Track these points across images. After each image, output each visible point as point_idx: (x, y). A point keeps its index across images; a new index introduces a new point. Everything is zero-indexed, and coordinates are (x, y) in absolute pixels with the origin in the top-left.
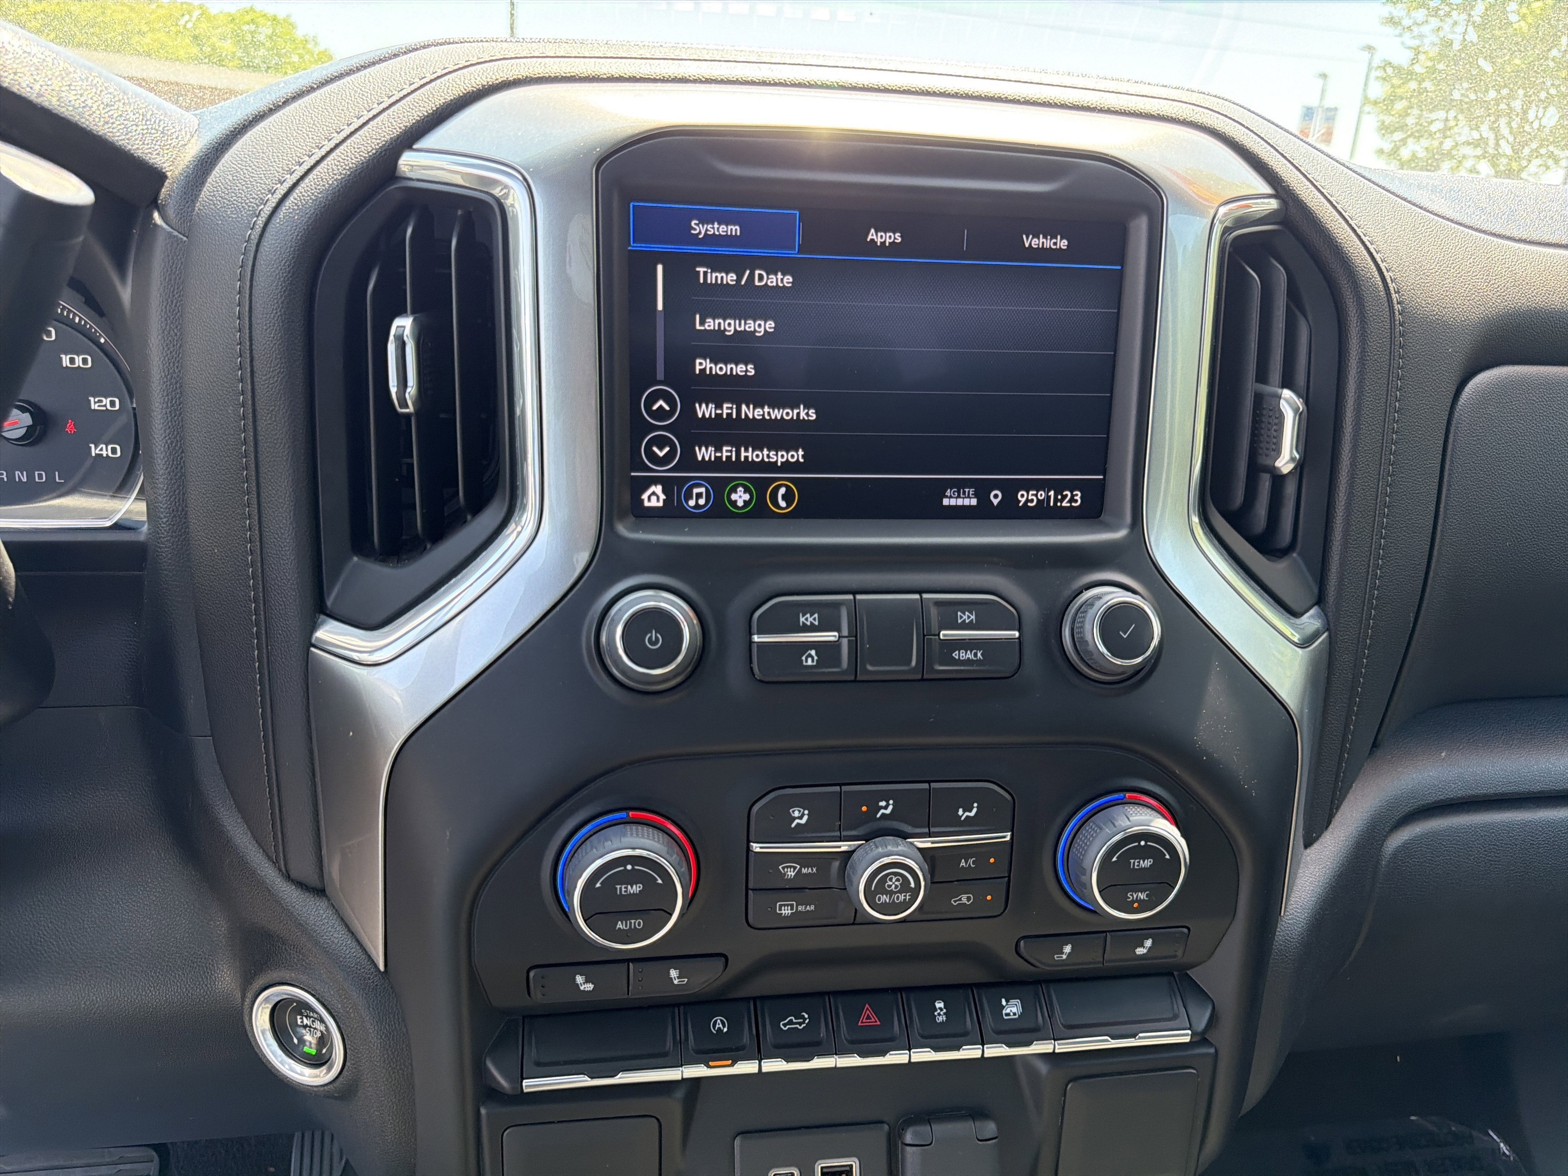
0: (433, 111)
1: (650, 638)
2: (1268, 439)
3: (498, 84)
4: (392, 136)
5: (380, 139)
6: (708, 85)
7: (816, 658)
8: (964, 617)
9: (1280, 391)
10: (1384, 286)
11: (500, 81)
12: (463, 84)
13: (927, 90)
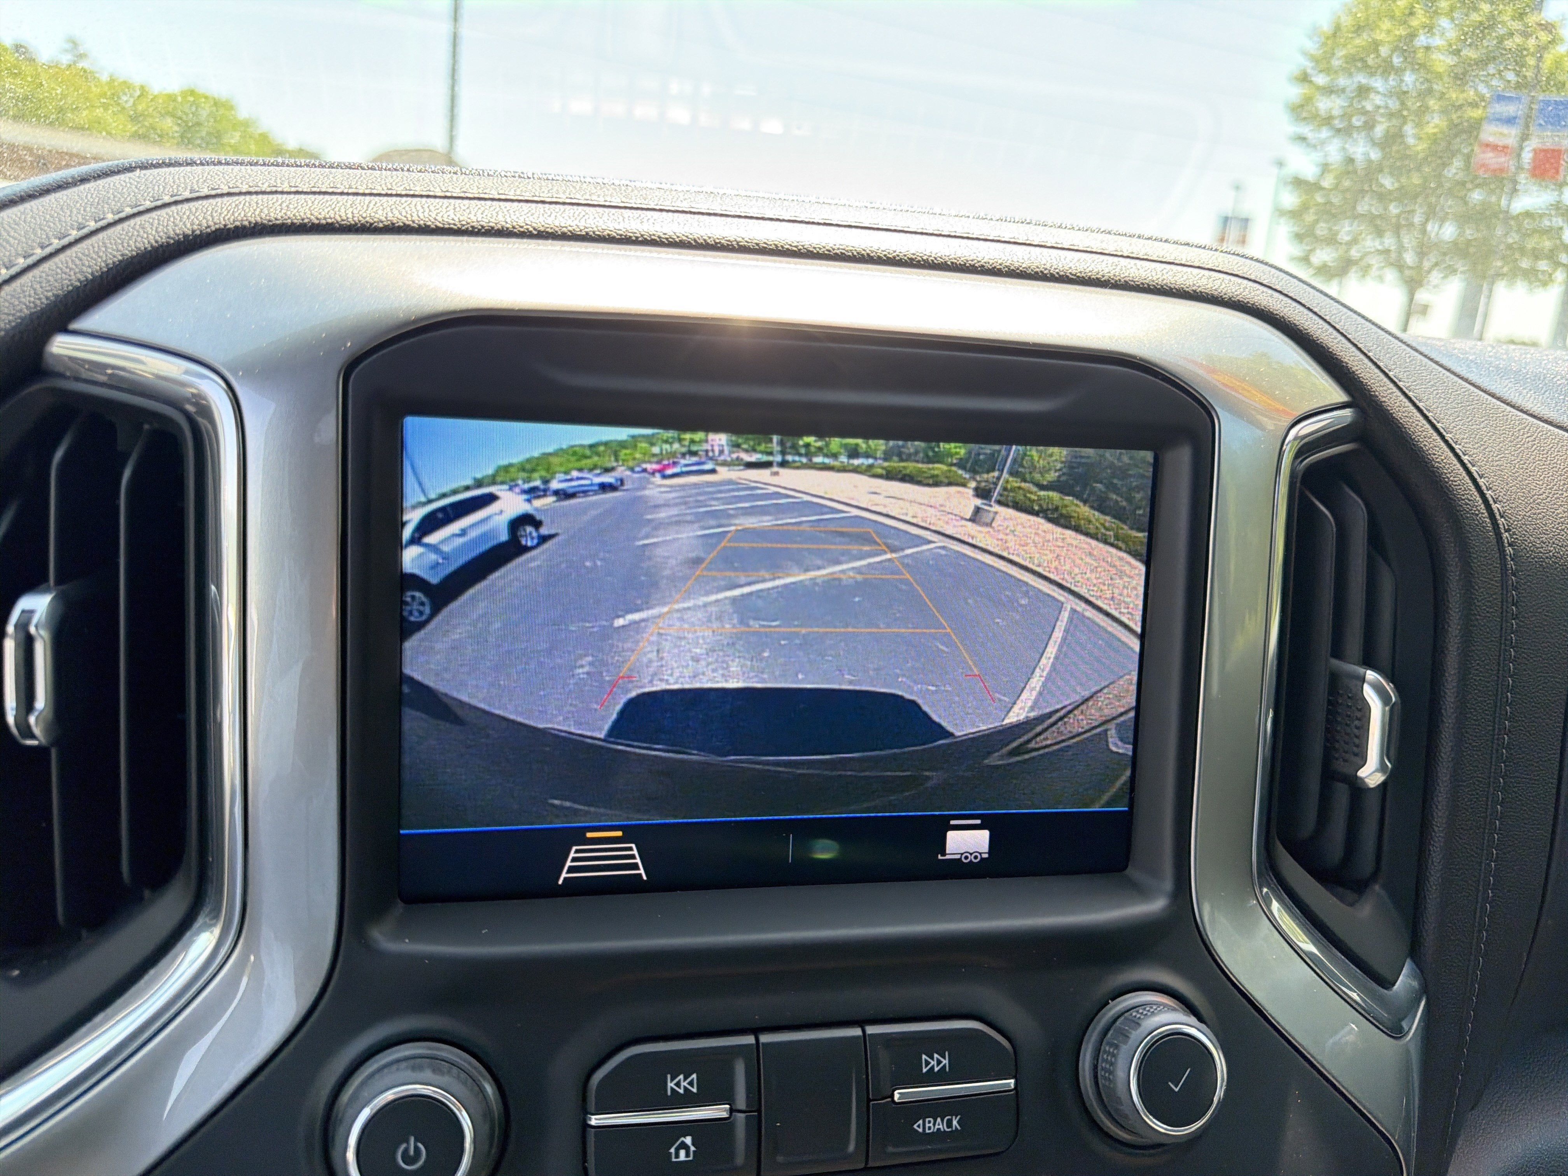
0: (102, 273)
1: (406, 1151)
2: (1346, 738)
3: (209, 234)
4: (33, 310)
5: (13, 315)
6: (540, 241)
7: (693, 1148)
8: (932, 1063)
9: (1361, 670)
10: (1492, 524)
11: (213, 229)
12: (154, 232)
13: (868, 254)
